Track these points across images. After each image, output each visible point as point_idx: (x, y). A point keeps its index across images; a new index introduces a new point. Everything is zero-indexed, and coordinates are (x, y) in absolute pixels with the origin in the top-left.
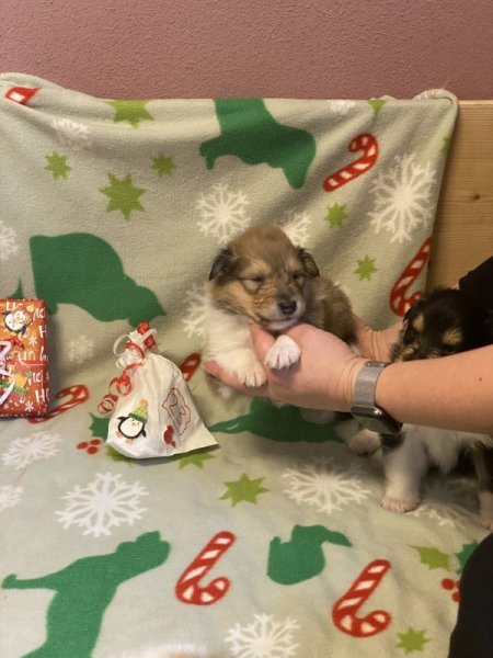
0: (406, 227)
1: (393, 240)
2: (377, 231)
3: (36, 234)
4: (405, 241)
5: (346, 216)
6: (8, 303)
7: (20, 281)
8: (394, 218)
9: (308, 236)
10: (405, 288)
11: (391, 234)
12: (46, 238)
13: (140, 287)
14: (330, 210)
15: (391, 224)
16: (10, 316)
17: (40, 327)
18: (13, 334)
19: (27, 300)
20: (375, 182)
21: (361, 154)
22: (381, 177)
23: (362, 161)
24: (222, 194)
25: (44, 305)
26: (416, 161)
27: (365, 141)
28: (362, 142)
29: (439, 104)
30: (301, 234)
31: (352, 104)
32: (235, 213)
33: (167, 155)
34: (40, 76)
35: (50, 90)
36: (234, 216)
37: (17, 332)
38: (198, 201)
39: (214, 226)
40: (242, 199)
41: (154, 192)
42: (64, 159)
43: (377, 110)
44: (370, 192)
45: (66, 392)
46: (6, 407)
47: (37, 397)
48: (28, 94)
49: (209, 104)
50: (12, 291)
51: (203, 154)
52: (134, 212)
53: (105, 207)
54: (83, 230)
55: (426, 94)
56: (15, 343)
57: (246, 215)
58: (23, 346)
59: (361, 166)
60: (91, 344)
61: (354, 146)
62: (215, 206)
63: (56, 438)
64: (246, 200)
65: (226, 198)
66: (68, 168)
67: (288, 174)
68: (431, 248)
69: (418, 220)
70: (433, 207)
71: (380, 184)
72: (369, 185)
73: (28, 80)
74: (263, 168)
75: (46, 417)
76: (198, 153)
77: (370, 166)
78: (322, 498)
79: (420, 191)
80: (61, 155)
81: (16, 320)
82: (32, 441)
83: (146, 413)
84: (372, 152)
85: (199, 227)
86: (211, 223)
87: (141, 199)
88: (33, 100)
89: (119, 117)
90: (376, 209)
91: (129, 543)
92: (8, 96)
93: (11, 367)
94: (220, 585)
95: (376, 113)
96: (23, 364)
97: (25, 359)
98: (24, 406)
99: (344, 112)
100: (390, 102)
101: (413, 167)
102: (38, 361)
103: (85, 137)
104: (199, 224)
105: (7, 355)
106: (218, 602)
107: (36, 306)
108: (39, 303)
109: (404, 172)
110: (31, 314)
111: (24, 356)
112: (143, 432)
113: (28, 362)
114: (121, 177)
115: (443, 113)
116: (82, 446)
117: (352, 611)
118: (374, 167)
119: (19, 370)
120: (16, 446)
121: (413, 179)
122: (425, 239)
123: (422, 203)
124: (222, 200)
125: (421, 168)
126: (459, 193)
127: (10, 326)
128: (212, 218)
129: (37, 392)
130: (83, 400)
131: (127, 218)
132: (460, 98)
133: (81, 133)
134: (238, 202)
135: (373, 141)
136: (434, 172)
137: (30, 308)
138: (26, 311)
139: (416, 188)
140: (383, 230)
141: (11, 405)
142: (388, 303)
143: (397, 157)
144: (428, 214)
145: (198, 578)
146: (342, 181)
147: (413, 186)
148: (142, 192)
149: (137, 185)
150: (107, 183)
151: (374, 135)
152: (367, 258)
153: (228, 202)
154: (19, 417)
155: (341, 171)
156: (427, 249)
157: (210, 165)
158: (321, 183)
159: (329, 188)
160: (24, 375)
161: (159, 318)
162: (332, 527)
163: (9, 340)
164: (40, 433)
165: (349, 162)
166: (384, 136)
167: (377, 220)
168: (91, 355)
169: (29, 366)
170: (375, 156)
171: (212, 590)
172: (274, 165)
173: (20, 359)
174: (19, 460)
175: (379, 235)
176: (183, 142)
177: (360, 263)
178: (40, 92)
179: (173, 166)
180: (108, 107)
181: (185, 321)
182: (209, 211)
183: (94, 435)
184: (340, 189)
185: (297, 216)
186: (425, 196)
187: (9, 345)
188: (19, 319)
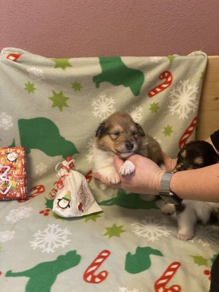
0: (186, 112)
1: (180, 118)
2: (173, 114)
3: (21, 118)
4: (185, 119)
5: (158, 108)
6: (8, 149)
7: (14, 139)
8: (180, 108)
9: (142, 117)
10: (186, 139)
11: (179, 116)
12: (25, 120)
13: (67, 141)
14: (151, 105)
15: (179, 111)
16: (9, 155)
17: (23, 159)
18: (11, 163)
19: (17, 148)
20: (171, 92)
21: (164, 80)
22: (174, 90)
23: (165, 83)
24: (103, 99)
25: (24, 150)
26: (189, 83)
27: (166, 74)
28: (165, 75)
29: (199, 57)
30: (139, 116)
31: (160, 58)
32: (109, 107)
33: (78, 82)
34: (22, 49)
35: (26, 55)
36: (109, 108)
37: (13, 162)
38: (92, 102)
39: (99, 113)
40: (112, 101)
41: (73, 98)
42: (33, 85)
43: (171, 61)
44: (169, 97)
45: (35, 188)
46: (8, 195)
47: (22, 191)
48: (17, 56)
49: (97, 59)
50: (11, 143)
51: (94, 81)
52: (64, 108)
53: (51, 105)
54: (42, 116)
55: (193, 53)
56: (11, 166)
57: (114, 108)
58: (15, 168)
59: (165, 86)
60: (46, 166)
61: (161, 77)
62: (100, 104)
63: (30, 209)
64: (114, 101)
65: (105, 101)
66: (34, 89)
67: (132, 90)
68: (197, 122)
69: (191, 109)
70: (198, 103)
71: (173, 93)
72: (168, 94)
73: (16, 51)
74: (121, 87)
75: (26, 199)
76: (92, 81)
77: (169, 85)
78: (150, 234)
79: (191, 96)
80: (31, 83)
81: (12, 156)
82: (19, 210)
83: (70, 197)
84: (169, 79)
85: (93, 114)
86: (98, 112)
87: (67, 102)
88: (19, 59)
89: (57, 66)
90: (172, 104)
91: (63, 256)
92: (8, 58)
93: (10, 178)
94: (104, 274)
95: (171, 62)
96: (15, 176)
97: (16, 174)
98: (16, 195)
99: (157, 62)
100: (177, 57)
101: (188, 85)
102: (22, 175)
103: (42, 75)
104: (93, 112)
105: (8, 172)
106: (103, 282)
107: (21, 150)
108: (22, 149)
109: (184, 88)
110: (19, 154)
111: (16, 173)
112: (69, 206)
113: (17, 175)
114: (58, 92)
115: (201, 61)
116: (41, 212)
117: (163, 285)
118: (170, 86)
119: (14, 179)
120: (12, 213)
121: (188, 91)
122: (194, 118)
123: (193, 101)
124: (103, 102)
125: (192, 86)
126: (209, 97)
127: (9, 159)
128: (99, 110)
129: (21, 189)
130: (42, 192)
131: (61, 110)
132: (208, 55)
133: (40, 74)
134: (110, 102)
135: (170, 74)
136: (197, 88)
137: (18, 151)
138: (16, 152)
139: (189, 95)
140: (175, 114)
141: (10, 195)
142: (178, 146)
143: (181, 81)
144: (195, 106)
145: (94, 271)
146: (156, 92)
147: (188, 94)
148: (67, 98)
149: (65, 95)
150: (52, 95)
151: (170, 71)
152: (168, 126)
153: (106, 102)
154: (14, 200)
155: (156, 88)
156: (195, 122)
157: (97, 86)
158: (147, 93)
159: (151, 96)
160: (15, 181)
161: (76, 155)
162: (154, 248)
163: (9, 165)
164: (23, 207)
165: (160, 84)
166: (175, 72)
167: (173, 109)
168: (46, 172)
169: (18, 177)
170: (171, 81)
171: (100, 276)
172: (126, 86)
173: (14, 174)
174: (13, 219)
175: (173, 116)
176: (85, 76)
177: (165, 129)
178: (22, 56)
179: (81, 87)
180: (52, 61)
181: (87, 156)
182: (98, 107)
183: (47, 207)
184: (156, 96)
185: (137, 108)
186: (194, 98)
187: (9, 168)
188: (13, 156)
